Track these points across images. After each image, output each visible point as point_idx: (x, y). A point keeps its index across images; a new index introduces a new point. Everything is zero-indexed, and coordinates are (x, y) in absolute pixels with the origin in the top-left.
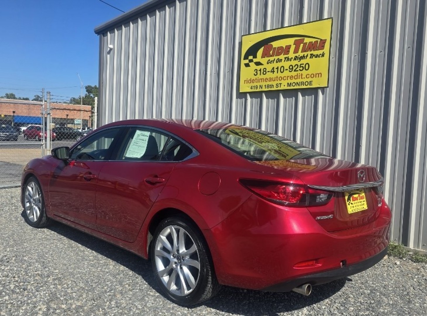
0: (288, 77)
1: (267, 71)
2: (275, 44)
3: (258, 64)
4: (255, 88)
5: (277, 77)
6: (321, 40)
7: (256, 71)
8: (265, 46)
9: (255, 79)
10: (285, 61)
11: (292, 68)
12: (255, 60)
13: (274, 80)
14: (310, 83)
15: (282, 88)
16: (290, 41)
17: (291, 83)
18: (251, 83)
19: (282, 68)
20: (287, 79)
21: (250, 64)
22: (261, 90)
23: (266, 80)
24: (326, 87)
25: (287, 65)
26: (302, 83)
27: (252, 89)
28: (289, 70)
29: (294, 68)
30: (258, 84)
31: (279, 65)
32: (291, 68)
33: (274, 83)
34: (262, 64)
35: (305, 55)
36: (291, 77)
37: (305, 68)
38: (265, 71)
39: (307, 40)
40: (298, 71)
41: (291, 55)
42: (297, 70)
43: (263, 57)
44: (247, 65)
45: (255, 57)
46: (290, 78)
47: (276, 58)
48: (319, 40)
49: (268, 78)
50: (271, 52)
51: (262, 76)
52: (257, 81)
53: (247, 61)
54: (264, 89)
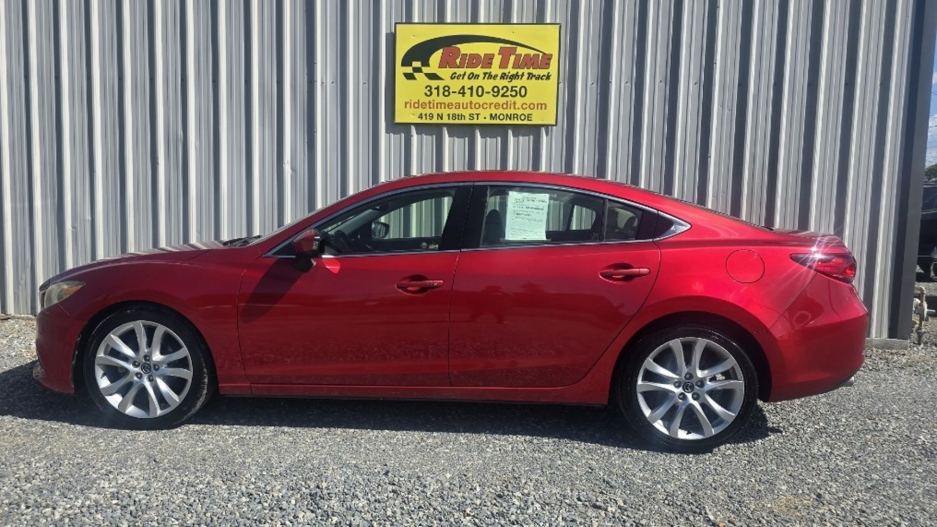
0: (491, 104)
1: (451, 91)
2: (465, 48)
3: (433, 76)
4: (428, 117)
5: (471, 103)
6: (544, 54)
7: (429, 88)
8: (446, 48)
9: (427, 102)
10: (484, 78)
11: (498, 91)
12: (425, 70)
13: (465, 106)
14: (529, 117)
15: (481, 121)
16: (493, 48)
17: (496, 115)
18: (418, 107)
19: (480, 89)
20: (490, 108)
21: (416, 75)
22: (440, 121)
23: (449, 105)
24: (553, 125)
25: (488, 85)
26: (516, 116)
27: (422, 118)
28: (492, 93)
29: (501, 92)
30: (435, 112)
31: (475, 83)
32: (496, 91)
33: (466, 113)
34: (440, 79)
35: (520, 74)
36: (497, 106)
37: (522, 92)
38: (447, 91)
39: (520, 51)
40: (507, 96)
41: (495, 69)
42: (506, 94)
43: (442, 65)
44: (409, 76)
45: (426, 63)
46: (495, 106)
47: (469, 71)
48: (541, 54)
49: (454, 104)
50: (458, 61)
51: (442, 99)
52: (432, 106)
53: (409, 70)
54: (445, 120)
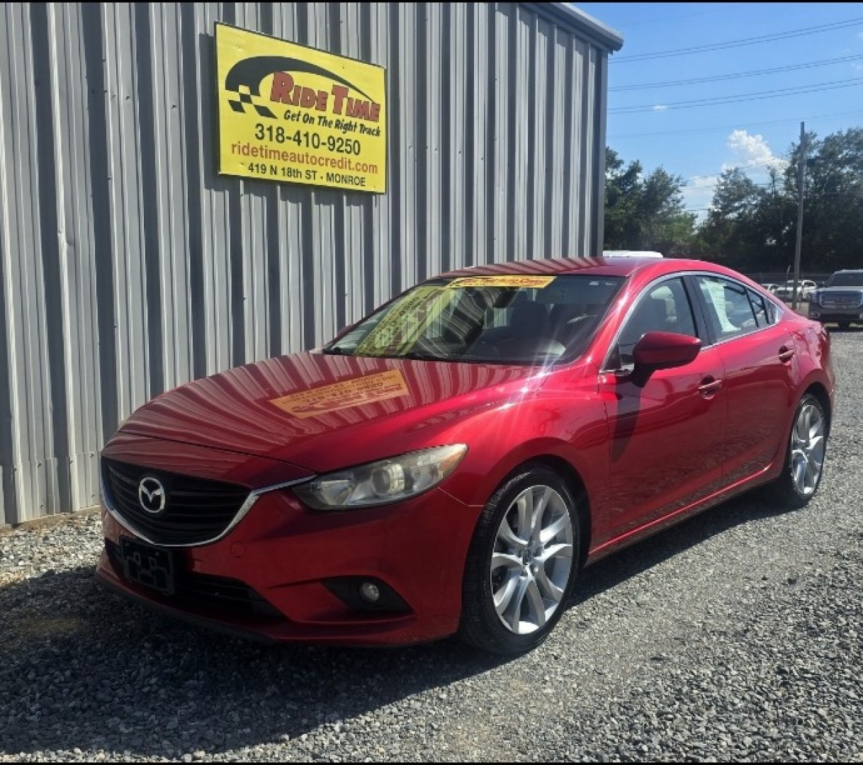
0: (327, 160)
1: (285, 135)
2: (299, 78)
3: (264, 111)
4: (260, 170)
5: (307, 156)
6: (373, 103)
7: (260, 128)
9: (258, 147)
10: (319, 124)
11: (334, 144)
12: (255, 100)
13: (301, 160)
14: (362, 181)
15: (318, 182)
16: (325, 85)
17: (332, 175)
18: (248, 154)
19: (316, 138)
20: (327, 165)
21: (245, 105)
22: (274, 177)
23: (284, 156)
24: (382, 194)
25: (325, 133)
26: (351, 179)
27: (252, 170)
28: (328, 145)
29: (337, 145)
30: (268, 162)
31: (310, 129)
32: (332, 143)
33: (303, 168)
34: (274, 117)
35: (353, 124)
36: (333, 162)
37: (355, 148)
38: (280, 135)
39: (352, 94)
40: (342, 151)
41: (329, 114)
42: (341, 149)
43: (274, 98)
44: (236, 107)
45: (255, 91)
46: (331, 163)
47: (304, 111)
48: (371, 102)
49: (289, 154)
50: (291, 94)
51: (274, 145)
52: (264, 154)
53: (235, 96)
54: (280, 177)
